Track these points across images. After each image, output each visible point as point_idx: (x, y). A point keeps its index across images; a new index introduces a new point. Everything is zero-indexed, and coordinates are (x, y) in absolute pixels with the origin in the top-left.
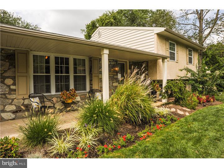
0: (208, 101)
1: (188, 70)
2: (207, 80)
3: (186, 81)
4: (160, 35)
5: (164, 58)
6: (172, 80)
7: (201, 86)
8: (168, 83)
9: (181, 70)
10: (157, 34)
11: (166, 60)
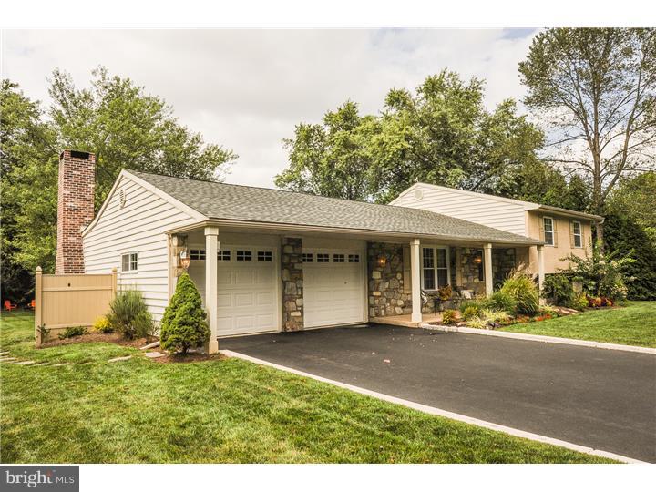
0: (604, 305)
1: (574, 259)
2: (603, 275)
3: (571, 276)
4: (532, 213)
5: (539, 246)
6: (552, 275)
7: (594, 283)
8: (546, 278)
9: (563, 260)
10: (529, 211)
11: (542, 248)
